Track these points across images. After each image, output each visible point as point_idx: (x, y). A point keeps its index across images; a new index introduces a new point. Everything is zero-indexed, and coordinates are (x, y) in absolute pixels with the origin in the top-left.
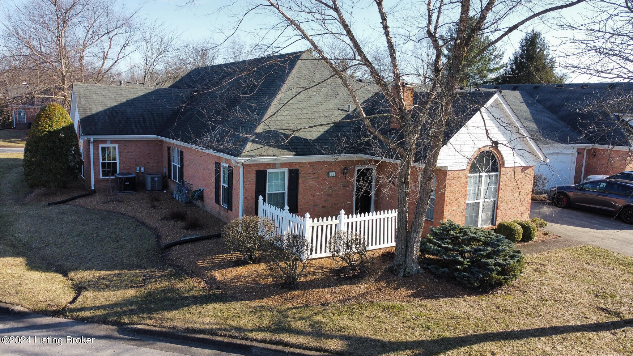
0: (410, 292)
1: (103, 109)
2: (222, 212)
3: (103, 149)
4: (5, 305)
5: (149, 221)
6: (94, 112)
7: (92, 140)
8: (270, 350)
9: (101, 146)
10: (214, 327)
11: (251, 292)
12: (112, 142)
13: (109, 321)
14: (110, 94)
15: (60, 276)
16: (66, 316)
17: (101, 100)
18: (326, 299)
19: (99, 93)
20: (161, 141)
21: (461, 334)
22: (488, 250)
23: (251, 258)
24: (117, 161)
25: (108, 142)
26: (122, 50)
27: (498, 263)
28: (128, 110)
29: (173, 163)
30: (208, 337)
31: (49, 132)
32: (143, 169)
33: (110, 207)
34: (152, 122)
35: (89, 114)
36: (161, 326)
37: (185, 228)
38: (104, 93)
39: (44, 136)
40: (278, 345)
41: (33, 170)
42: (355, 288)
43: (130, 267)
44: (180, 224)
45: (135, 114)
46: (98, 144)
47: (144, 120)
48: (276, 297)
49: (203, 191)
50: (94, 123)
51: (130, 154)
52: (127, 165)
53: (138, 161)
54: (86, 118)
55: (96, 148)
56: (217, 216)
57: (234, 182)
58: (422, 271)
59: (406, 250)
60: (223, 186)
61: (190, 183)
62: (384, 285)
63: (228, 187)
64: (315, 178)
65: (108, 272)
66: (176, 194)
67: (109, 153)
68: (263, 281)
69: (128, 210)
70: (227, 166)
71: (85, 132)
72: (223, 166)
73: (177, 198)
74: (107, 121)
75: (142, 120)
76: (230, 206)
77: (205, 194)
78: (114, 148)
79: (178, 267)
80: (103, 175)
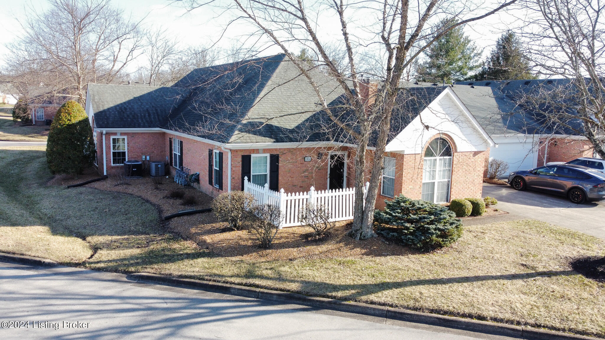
0: (364, 251)
1: (113, 105)
2: (215, 192)
3: (114, 139)
4: (38, 259)
5: (153, 199)
6: (106, 107)
7: (104, 132)
8: (245, 290)
9: (112, 137)
10: (202, 274)
11: (234, 251)
12: (122, 134)
13: (119, 271)
14: (119, 93)
15: (80, 240)
16: (86, 267)
17: (112, 98)
18: (294, 256)
19: (110, 91)
20: (164, 133)
21: (399, 281)
22: (431, 218)
23: (235, 226)
24: (126, 150)
25: (118, 134)
26: (131, 53)
27: (438, 228)
28: (136, 106)
29: (174, 152)
30: (197, 281)
31: (68, 125)
32: (148, 158)
33: (120, 188)
34: (156, 116)
35: (101, 109)
37: (182, 204)
38: (114, 92)
39: (64, 129)
40: (252, 286)
41: (55, 157)
42: (319, 248)
43: (138, 233)
44: (179, 201)
45: (141, 110)
46: (110, 135)
47: (149, 115)
48: (254, 254)
49: (199, 174)
50: (105, 117)
51: (137, 144)
52: (134, 154)
53: (144, 150)
54: (100, 114)
55: (108, 139)
56: (211, 195)
57: (224, 165)
58: (375, 236)
59: (362, 218)
60: (215, 170)
61: (189, 169)
62: (343, 246)
63: (219, 170)
64: (294, 162)
65: (119, 237)
66: (176, 179)
67: (119, 143)
68: (244, 243)
69: (135, 191)
70: (218, 152)
71: (99, 125)
72: (215, 153)
73: (177, 182)
74: (117, 116)
75: (147, 114)
76: (221, 186)
77: (201, 177)
78: (124, 140)
79: (176, 233)
80: (114, 163)
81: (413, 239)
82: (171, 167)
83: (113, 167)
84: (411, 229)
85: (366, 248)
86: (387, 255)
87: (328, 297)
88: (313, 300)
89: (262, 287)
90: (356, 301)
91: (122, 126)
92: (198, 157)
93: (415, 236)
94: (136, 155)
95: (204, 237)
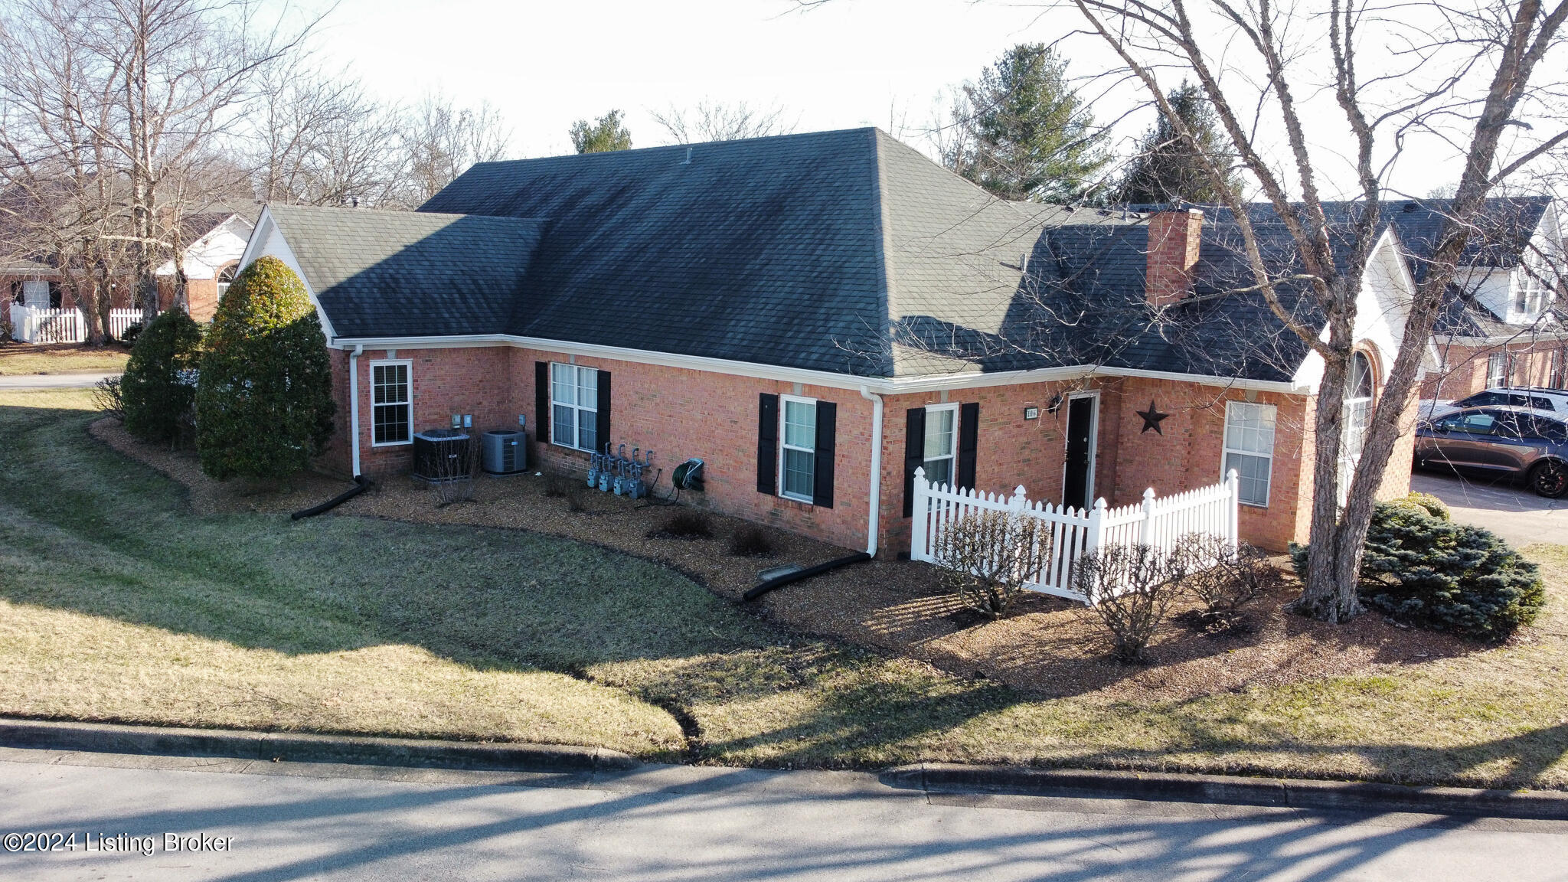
0: (1371, 652)
1: (360, 270)
2: (791, 514)
3: (378, 370)
6: (342, 276)
7: (359, 350)
8: (1245, 786)
9: (374, 363)
10: (1082, 752)
11: (1065, 678)
12: (400, 354)
13: (834, 763)
14: (362, 232)
17: (347, 247)
18: (1229, 678)
19: (336, 228)
20: (507, 350)
23: (995, 605)
24: (410, 401)
25: (389, 354)
28: (419, 272)
29: (555, 402)
30: (1092, 773)
31: (274, 331)
32: (468, 420)
34: (482, 301)
35: (332, 282)
36: (974, 762)
37: (737, 553)
38: (346, 229)
39: (263, 342)
42: (1264, 654)
43: (726, 647)
45: (437, 282)
46: (368, 359)
47: (463, 297)
48: (1126, 682)
49: (703, 465)
50: (351, 305)
51: (439, 383)
52: (432, 410)
53: (457, 399)
54: (332, 295)
55: (363, 371)
56: (766, 522)
57: (840, 438)
58: (1363, 610)
59: (1334, 565)
60: (787, 451)
61: (644, 448)
62: (1314, 643)
63: (812, 451)
64: (1004, 423)
65: (681, 662)
66: (597, 479)
67: (391, 382)
68: (1064, 653)
69: (524, 520)
70: (813, 402)
71: (343, 331)
72: (788, 403)
73: (604, 487)
74: (381, 300)
75: (456, 296)
76: (824, 495)
77: (710, 473)
78: (403, 369)
79: (831, 638)
80: (379, 439)
81: (1472, 614)
82: (544, 445)
83: (374, 452)
84: (1454, 588)
85: (1370, 645)
86: (1432, 657)
87: (1460, 783)
88: (1438, 797)
89: (1280, 774)
90: (1535, 788)
92: (699, 417)
93: (1470, 603)
94: (436, 414)
95: (935, 644)
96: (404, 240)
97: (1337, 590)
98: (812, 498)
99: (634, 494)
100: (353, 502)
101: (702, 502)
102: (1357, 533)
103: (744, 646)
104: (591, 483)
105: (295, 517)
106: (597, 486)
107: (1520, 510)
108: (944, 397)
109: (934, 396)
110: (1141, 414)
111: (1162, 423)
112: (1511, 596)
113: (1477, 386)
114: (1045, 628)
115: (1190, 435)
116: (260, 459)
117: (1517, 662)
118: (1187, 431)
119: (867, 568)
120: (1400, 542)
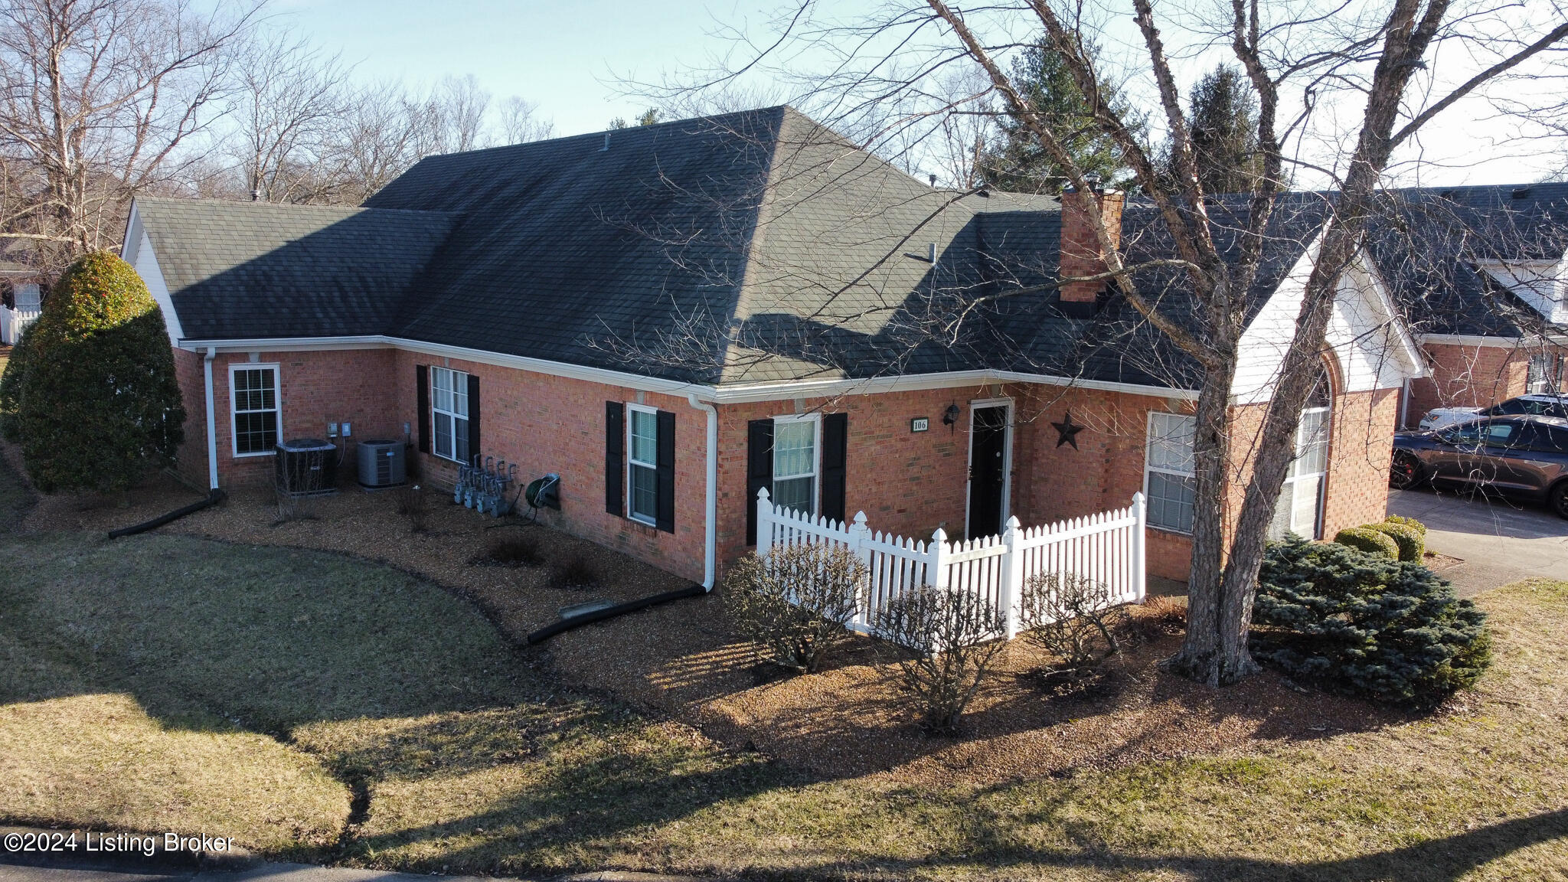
0: (1253, 725)
1: (229, 267)
2: (635, 538)
3: (240, 375)
6: (205, 275)
7: (210, 352)
9: (233, 368)
11: (850, 753)
12: (264, 357)
13: (504, 868)
14: (240, 227)
15: (266, 740)
16: (369, 862)
17: (218, 242)
18: (1056, 758)
19: (211, 223)
20: (393, 353)
23: (797, 659)
24: (278, 408)
25: (251, 357)
26: (192, 113)
28: (297, 268)
29: (434, 410)
31: (98, 332)
32: (347, 429)
33: (297, 533)
34: (365, 299)
35: (192, 280)
38: (222, 223)
39: (84, 345)
42: (1114, 725)
43: (470, 702)
44: (535, 576)
45: (317, 279)
46: (226, 362)
47: (344, 297)
48: (924, 761)
49: (559, 480)
50: (209, 304)
51: (312, 388)
52: (304, 418)
53: (333, 406)
54: (188, 294)
55: (220, 375)
56: (615, 547)
57: (679, 454)
58: (1257, 668)
59: (1218, 614)
60: (635, 467)
61: (508, 462)
62: (1182, 711)
63: (654, 467)
64: (883, 436)
65: (410, 722)
66: (463, 494)
67: (255, 386)
68: (866, 720)
69: (352, 542)
70: (653, 411)
71: (191, 331)
72: (634, 413)
73: (468, 504)
74: (246, 299)
75: (336, 294)
76: (666, 520)
77: (566, 490)
78: (269, 374)
79: (601, 693)
80: (241, 448)
81: (1387, 677)
82: (425, 456)
83: (237, 463)
84: (1370, 644)
85: (1254, 715)
86: (1327, 734)
91: (266, 332)
92: (555, 427)
93: (1389, 664)
94: (308, 421)
95: (713, 706)
96: (289, 235)
97: (1220, 646)
98: (654, 520)
99: (495, 512)
100: (189, 518)
101: (560, 522)
102: (1245, 576)
103: (491, 701)
104: (457, 499)
105: (113, 536)
106: (463, 503)
107: (1532, 537)
108: (798, 407)
109: (786, 406)
110: (1055, 425)
111: (1078, 437)
112: (1441, 656)
113: (1515, 390)
114: (857, 686)
115: (1108, 451)
116: (80, 471)
117: (1439, 740)
118: (1103, 446)
119: (694, 605)
120: (1311, 585)
